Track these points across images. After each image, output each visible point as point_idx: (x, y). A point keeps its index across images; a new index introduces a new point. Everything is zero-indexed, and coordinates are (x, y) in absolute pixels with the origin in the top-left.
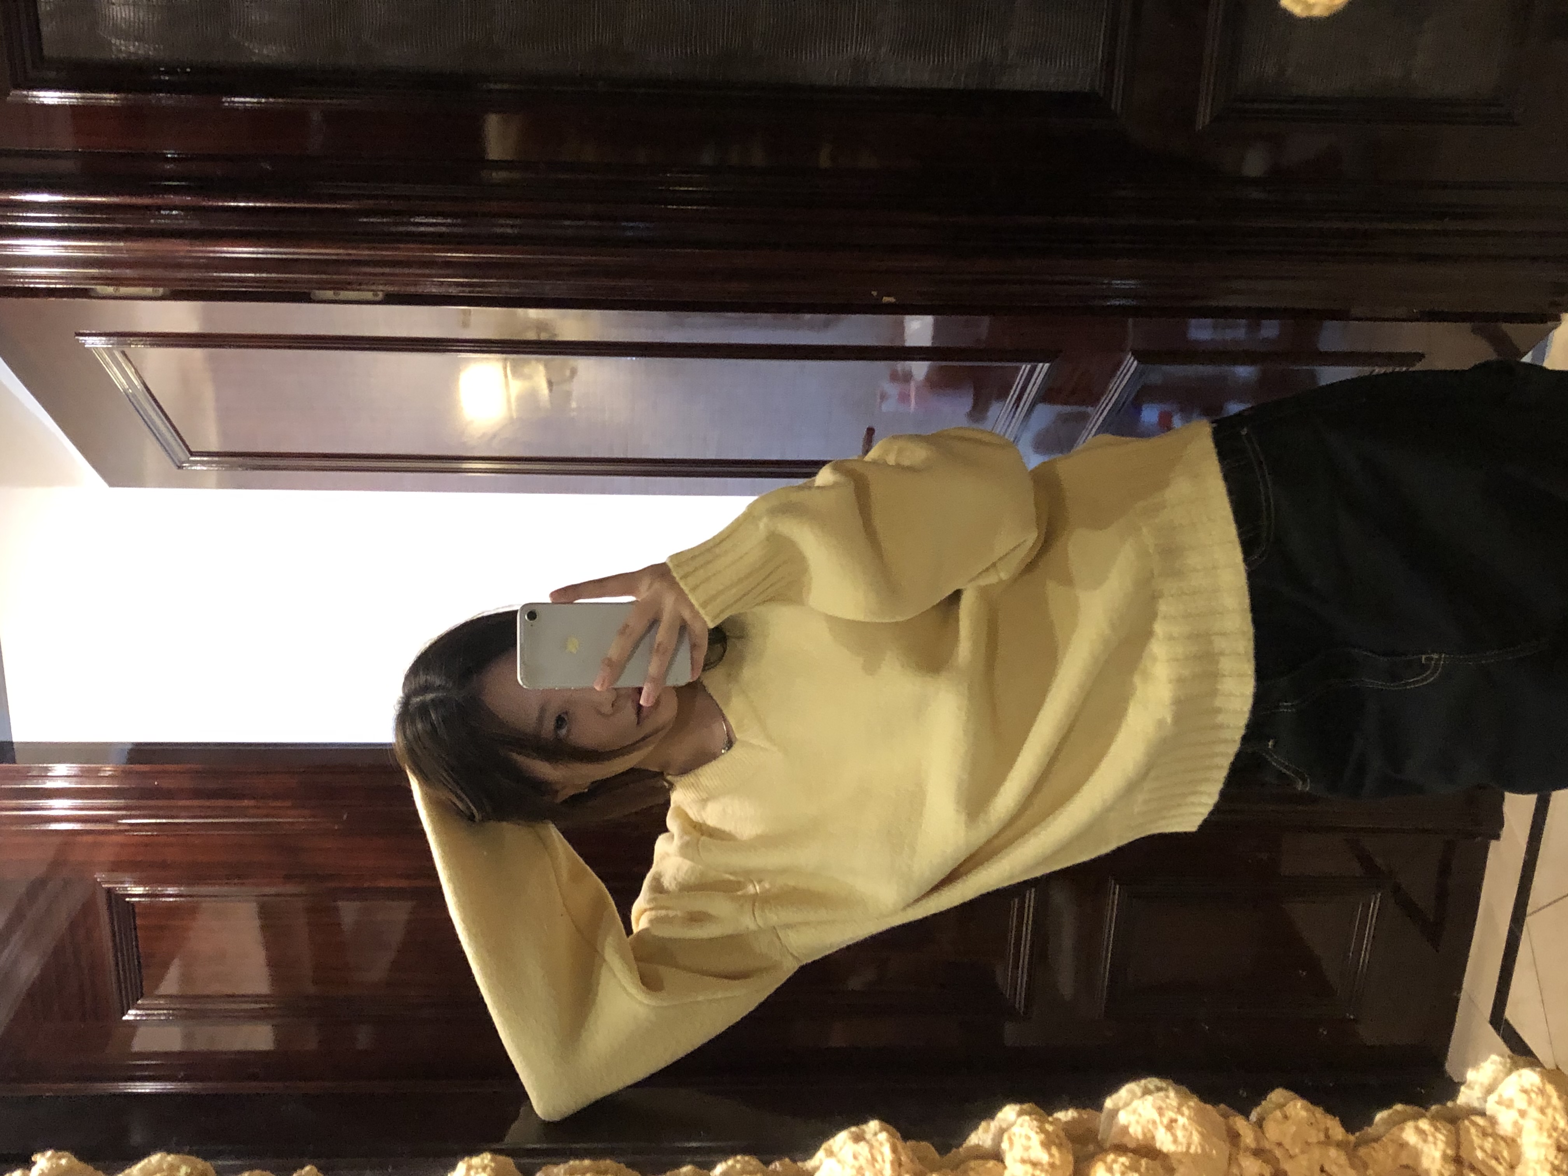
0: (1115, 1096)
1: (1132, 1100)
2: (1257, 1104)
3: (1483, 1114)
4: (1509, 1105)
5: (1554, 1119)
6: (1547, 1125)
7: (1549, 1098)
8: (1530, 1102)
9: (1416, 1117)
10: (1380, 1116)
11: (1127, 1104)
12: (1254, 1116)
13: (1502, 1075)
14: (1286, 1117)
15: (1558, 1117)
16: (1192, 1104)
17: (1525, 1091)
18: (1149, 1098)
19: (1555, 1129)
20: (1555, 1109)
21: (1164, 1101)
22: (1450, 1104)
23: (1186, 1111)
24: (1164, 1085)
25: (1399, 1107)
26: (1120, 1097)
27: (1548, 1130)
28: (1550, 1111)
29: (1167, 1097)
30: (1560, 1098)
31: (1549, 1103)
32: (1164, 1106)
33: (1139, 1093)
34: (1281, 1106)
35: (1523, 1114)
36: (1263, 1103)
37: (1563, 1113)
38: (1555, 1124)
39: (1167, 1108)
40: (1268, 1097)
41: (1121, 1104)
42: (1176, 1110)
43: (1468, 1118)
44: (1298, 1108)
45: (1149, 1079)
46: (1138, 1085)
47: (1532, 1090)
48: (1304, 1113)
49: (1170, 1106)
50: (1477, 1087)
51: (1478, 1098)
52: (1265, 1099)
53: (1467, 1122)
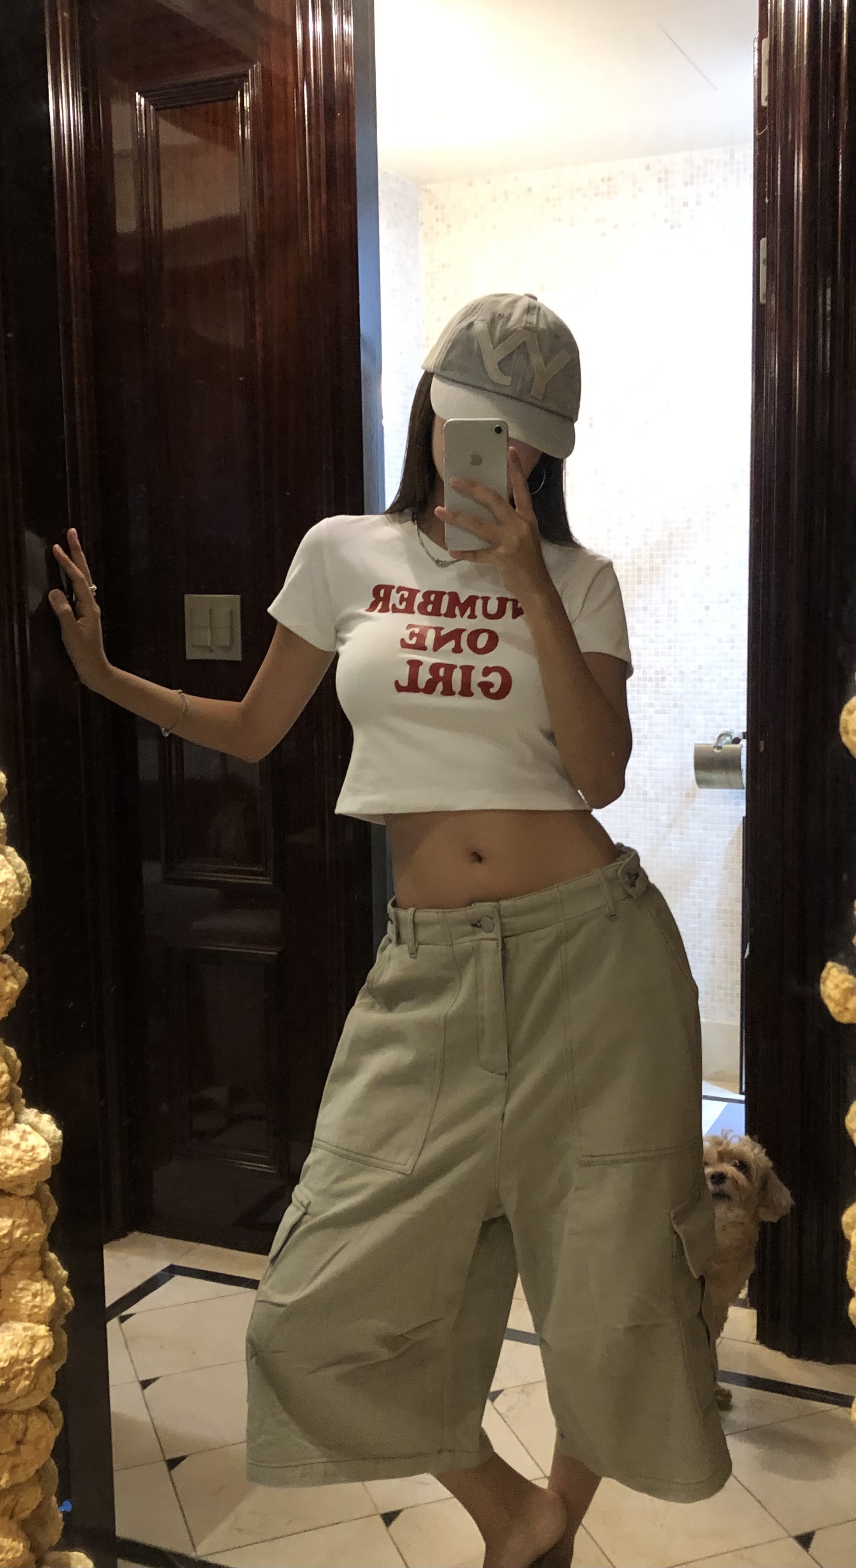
0: (16, 854)
1: (13, 866)
2: (15, 960)
3: (16, 1120)
4: (22, 1138)
5: (14, 1167)
6: (9, 1162)
7: (29, 1165)
8: (24, 1151)
9: (10, 1072)
10: (12, 1052)
11: (10, 862)
12: (6, 956)
13: (46, 1136)
14: (6, 978)
15: (16, 1170)
16: (11, 907)
17: (33, 1148)
18: (15, 877)
19: (7, 1168)
20: (22, 1168)
21: (12, 887)
22: (23, 1101)
23: (5, 902)
24: (26, 890)
25: (19, 1063)
26: (15, 858)
27: (5, 1163)
28: (19, 1164)
29: (15, 890)
30: (30, 1172)
31: (26, 1165)
32: (9, 887)
33: (19, 871)
34: (14, 975)
35: (17, 1147)
36: (17, 964)
37: (18, 1173)
38: (10, 1168)
39: (6, 889)
40: (22, 968)
41: (9, 858)
42: (6, 895)
43: (13, 1109)
44: (12, 986)
45: (30, 880)
46: (25, 870)
47: (35, 1153)
48: (8, 989)
49: (8, 891)
50: (36, 1119)
51: (27, 1119)
52: (20, 965)
53: (9, 1108)
